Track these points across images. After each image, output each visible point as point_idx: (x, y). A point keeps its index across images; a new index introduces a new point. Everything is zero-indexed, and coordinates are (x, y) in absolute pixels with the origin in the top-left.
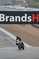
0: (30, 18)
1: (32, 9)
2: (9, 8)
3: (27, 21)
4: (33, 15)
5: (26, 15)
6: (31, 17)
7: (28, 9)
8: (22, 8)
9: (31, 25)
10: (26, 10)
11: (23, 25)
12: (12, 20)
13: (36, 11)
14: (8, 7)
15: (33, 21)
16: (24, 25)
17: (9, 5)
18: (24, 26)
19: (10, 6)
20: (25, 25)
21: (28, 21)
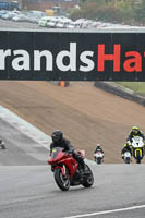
0: (88, 57)
1: (95, 23)
2: (10, 19)
3: (78, 67)
4: (101, 47)
5: (73, 46)
6: (91, 54)
7: (81, 25)
8: (59, 19)
9: (93, 83)
10: (72, 27)
11: (63, 83)
12: (21, 63)
13: (109, 34)
14: (6, 16)
15: (101, 68)
16: (66, 85)
17: (12, 10)
18: (68, 88)
19: (13, 13)
20: (71, 82)
21: (82, 69)
